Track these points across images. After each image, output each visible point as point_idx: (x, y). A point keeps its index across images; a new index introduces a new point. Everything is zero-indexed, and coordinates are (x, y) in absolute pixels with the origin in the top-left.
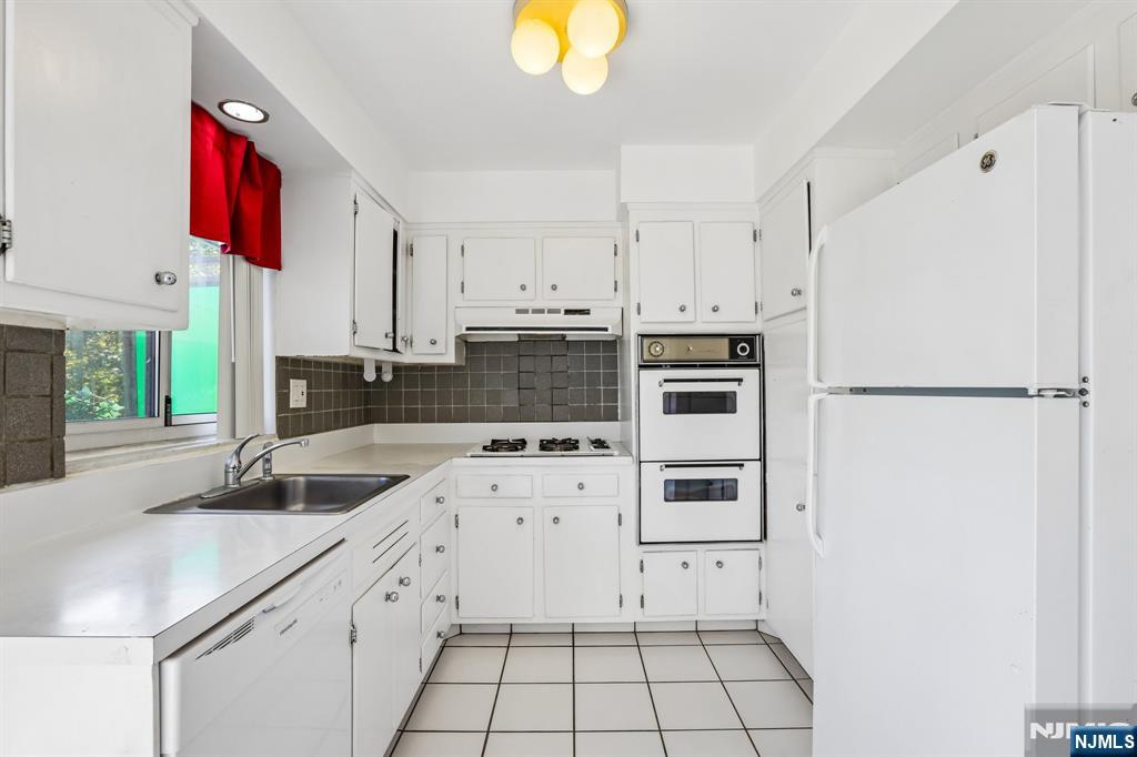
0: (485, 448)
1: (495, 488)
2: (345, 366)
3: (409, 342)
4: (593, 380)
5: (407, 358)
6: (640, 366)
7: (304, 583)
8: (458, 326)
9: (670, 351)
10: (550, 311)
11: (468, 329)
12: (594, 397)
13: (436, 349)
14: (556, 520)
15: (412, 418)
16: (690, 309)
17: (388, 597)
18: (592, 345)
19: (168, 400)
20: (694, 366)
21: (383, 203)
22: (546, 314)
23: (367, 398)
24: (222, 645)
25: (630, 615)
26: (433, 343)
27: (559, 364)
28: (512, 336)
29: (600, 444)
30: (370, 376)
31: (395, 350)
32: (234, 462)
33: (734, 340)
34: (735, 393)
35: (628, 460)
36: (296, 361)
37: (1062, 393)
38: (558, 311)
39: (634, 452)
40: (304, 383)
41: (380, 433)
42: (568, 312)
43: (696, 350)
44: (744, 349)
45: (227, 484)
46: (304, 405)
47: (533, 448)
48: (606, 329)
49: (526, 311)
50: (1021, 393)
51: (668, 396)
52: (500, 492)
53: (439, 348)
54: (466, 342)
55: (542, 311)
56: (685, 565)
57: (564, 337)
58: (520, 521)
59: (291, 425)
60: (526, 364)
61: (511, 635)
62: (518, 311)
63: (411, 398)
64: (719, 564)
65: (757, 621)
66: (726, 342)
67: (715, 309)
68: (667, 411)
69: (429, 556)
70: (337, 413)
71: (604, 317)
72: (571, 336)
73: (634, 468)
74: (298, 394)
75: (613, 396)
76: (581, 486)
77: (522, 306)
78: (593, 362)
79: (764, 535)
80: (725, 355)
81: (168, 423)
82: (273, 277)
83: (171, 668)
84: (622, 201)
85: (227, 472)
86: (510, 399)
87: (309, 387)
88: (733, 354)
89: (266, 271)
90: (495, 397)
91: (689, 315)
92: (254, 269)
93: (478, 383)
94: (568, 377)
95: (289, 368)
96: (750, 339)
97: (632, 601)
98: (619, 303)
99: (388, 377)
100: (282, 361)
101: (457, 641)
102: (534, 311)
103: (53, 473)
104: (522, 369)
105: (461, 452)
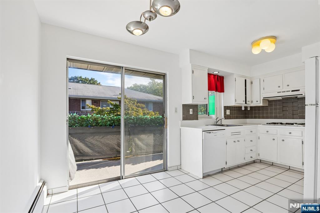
0: (267, 124)
1: (267, 131)
3: (252, 101)
10: (287, 91)
11: (263, 98)
14: (283, 140)
15: (255, 118)
19: (209, 113)
21: (242, 76)
22: (281, 93)
23: (245, 114)
24: (208, 133)
26: (257, 101)
27: (295, 104)
28: (280, 98)
30: (243, 109)
31: (246, 104)
32: (216, 121)
36: (228, 107)
38: (289, 91)
42: (292, 91)
45: (215, 124)
46: (229, 114)
49: (280, 92)
52: (269, 133)
53: (259, 102)
54: (268, 100)
55: (285, 92)
58: (274, 139)
59: (226, 117)
60: (285, 105)
61: (272, 165)
62: (278, 92)
63: (255, 113)
72: (298, 97)
74: (228, 112)
76: (290, 133)
81: (209, 116)
82: (223, 94)
83: (204, 132)
87: (230, 111)
89: (222, 93)
92: (220, 93)
94: (298, 107)
95: (226, 108)
99: (249, 109)
100: (225, 107)
101: (260, 163)
102: (283, 92)
103: (197, 119)
104: (283, 106)
105: (260, 124)
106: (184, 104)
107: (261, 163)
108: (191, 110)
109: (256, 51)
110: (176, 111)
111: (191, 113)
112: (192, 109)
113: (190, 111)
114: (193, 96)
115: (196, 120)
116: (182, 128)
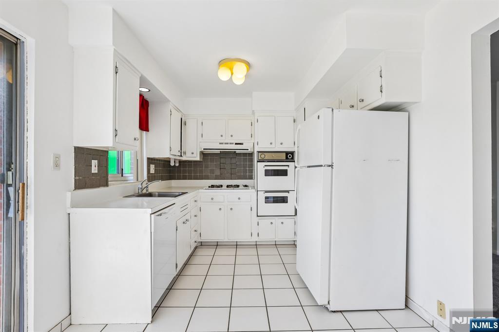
0: (209, 187)
1: (212, 199)
2: (164, 160)
3: (185, 153)
4: (245, 167)
5: (184, 158)
6: (258, 161)
7: (169, 210)
8: (201, 148)
9: (268, 156)
10: (230, 144)
11: (204, 149)
12: (245, 171)
13: (193, 155)
14: (231, 209)
15: (185, 178)
16: (273, 144)
17: (184, 223)
18: (245, 154)
19: (122, 169)
20: (275, 161)
21: (178, 110)
23: (170, 172)
24: (158, 215)
25: (255, 238)
26: (193, 153)
27: (234, 161)
28: (218, 151)
29: (246, 186)
30: (172, 164)
31: (181, 156)
32: (141, 187)
33: (287, 153)
34: (287, 170)
35: (254, 190)
36: (152, 159)
37: (329, 166)
38: (233, 144)
39: (256, 188)
40: (154, 165)
41: (174, 183)
42: (236, 144)
43: (275, 156)
44: (290, 156)
45: (139, 193)
46: (154, 172)
47: (225, 187)
48: (248, 150)
49: (222, 144)
50: (321, 166)
51: (266, 171)
52: (214, 200)
53: (195, 155)
54: (203, 153)
55: (228, 144)
56: (272, 223)
57: (235, 152)
58: (220, 209)
59: (151, 178)
60: (223, 160)
61: (217, 245)
62: (220, 144)
63: (184, 172)
64: (282, 223)
65: (294, 241)
66: (285, 154)
67: (281, 144)
68: (266, 175)
69: (193, 217)
70: (162, 176)
71: (248, 146)
72: (238, 151)
73: (256, 193)
74: (152, 169)
75: (251, 171)
76: (239, 199)
77: (221, 142)
78: (245, 160)
79: (296, 214)
80: (284, 158)
81: (122, 176)
83: (153, 215)
84: (253, 109)
85: (139, 189)
86: (218, 172)
87: (155, 167)
88: (287, 158)
89: (146, 132)
90: (212, 171)
91: (273, 146)
92: (142, 132)
93: (207, 167)
94: (237, 165)
95: (151, 161)
96: (292, 153)
97: (255, 235)
98: (253, 141)
99: (177, 165)
100: (148, 159)
101: (200, 247)
102: (226, 144)
103: (107, 185)
104: (221, 162)
105: (202, 188)
106: (78, 147)
107: (203, 247)
108: (94, 163)
109: (224, 75)
110: (57, 165)
111: (94, 170)
112: (96, 161)
113: (91, 166)
114: (116, 130)
115: (104, 186)
116: (73, 211)
